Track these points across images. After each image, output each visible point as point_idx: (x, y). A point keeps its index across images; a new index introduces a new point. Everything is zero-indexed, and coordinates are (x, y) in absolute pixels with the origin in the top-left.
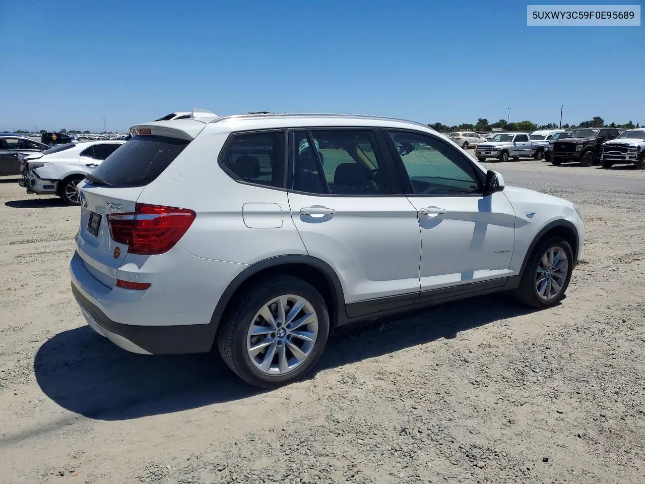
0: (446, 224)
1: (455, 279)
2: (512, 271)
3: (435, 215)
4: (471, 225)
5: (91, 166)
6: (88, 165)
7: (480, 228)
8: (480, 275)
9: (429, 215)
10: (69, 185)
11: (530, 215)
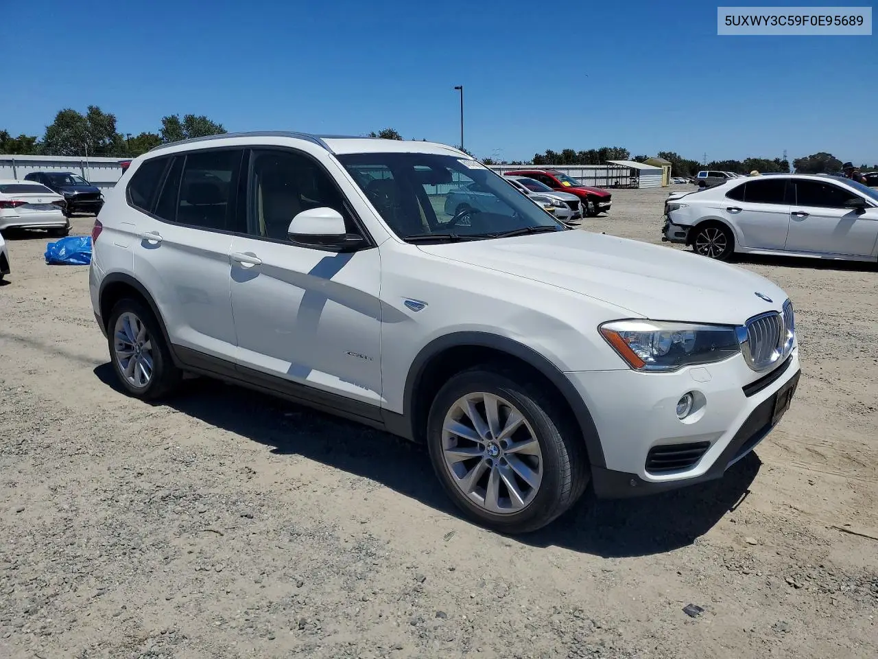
0: (261, 281)
1: (280, 367)
2: (383, 399)
3: (251, 265)
4: (299, 293)
5: (733, 210)
6: (729, 209)
7: (313, 301)
8: (318, 378)
9: (242, 263)
10: (701, 234)
11: (416, 305)
